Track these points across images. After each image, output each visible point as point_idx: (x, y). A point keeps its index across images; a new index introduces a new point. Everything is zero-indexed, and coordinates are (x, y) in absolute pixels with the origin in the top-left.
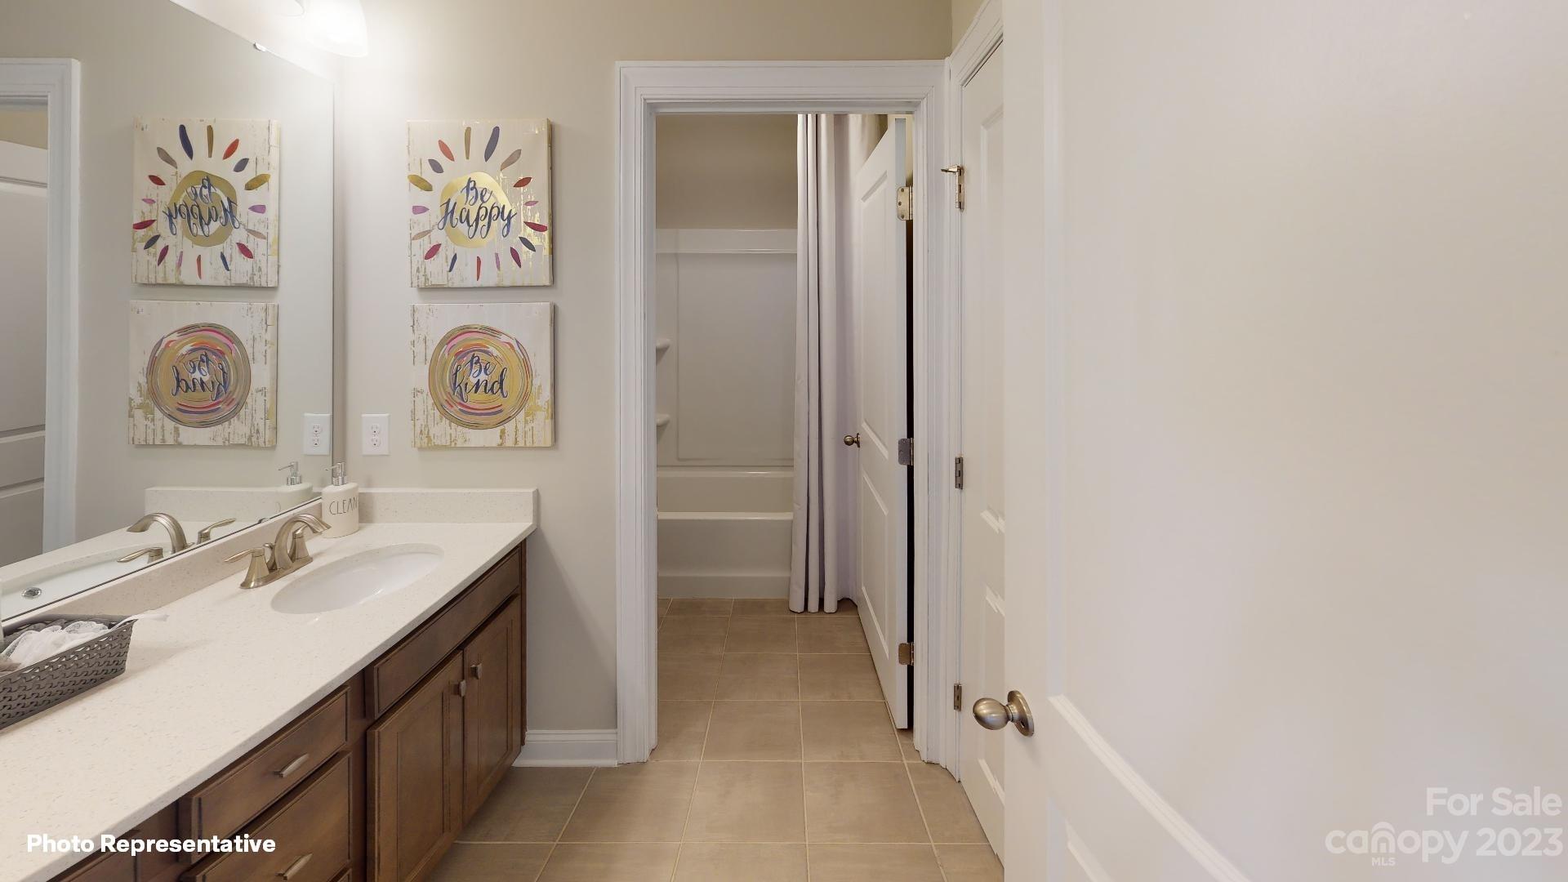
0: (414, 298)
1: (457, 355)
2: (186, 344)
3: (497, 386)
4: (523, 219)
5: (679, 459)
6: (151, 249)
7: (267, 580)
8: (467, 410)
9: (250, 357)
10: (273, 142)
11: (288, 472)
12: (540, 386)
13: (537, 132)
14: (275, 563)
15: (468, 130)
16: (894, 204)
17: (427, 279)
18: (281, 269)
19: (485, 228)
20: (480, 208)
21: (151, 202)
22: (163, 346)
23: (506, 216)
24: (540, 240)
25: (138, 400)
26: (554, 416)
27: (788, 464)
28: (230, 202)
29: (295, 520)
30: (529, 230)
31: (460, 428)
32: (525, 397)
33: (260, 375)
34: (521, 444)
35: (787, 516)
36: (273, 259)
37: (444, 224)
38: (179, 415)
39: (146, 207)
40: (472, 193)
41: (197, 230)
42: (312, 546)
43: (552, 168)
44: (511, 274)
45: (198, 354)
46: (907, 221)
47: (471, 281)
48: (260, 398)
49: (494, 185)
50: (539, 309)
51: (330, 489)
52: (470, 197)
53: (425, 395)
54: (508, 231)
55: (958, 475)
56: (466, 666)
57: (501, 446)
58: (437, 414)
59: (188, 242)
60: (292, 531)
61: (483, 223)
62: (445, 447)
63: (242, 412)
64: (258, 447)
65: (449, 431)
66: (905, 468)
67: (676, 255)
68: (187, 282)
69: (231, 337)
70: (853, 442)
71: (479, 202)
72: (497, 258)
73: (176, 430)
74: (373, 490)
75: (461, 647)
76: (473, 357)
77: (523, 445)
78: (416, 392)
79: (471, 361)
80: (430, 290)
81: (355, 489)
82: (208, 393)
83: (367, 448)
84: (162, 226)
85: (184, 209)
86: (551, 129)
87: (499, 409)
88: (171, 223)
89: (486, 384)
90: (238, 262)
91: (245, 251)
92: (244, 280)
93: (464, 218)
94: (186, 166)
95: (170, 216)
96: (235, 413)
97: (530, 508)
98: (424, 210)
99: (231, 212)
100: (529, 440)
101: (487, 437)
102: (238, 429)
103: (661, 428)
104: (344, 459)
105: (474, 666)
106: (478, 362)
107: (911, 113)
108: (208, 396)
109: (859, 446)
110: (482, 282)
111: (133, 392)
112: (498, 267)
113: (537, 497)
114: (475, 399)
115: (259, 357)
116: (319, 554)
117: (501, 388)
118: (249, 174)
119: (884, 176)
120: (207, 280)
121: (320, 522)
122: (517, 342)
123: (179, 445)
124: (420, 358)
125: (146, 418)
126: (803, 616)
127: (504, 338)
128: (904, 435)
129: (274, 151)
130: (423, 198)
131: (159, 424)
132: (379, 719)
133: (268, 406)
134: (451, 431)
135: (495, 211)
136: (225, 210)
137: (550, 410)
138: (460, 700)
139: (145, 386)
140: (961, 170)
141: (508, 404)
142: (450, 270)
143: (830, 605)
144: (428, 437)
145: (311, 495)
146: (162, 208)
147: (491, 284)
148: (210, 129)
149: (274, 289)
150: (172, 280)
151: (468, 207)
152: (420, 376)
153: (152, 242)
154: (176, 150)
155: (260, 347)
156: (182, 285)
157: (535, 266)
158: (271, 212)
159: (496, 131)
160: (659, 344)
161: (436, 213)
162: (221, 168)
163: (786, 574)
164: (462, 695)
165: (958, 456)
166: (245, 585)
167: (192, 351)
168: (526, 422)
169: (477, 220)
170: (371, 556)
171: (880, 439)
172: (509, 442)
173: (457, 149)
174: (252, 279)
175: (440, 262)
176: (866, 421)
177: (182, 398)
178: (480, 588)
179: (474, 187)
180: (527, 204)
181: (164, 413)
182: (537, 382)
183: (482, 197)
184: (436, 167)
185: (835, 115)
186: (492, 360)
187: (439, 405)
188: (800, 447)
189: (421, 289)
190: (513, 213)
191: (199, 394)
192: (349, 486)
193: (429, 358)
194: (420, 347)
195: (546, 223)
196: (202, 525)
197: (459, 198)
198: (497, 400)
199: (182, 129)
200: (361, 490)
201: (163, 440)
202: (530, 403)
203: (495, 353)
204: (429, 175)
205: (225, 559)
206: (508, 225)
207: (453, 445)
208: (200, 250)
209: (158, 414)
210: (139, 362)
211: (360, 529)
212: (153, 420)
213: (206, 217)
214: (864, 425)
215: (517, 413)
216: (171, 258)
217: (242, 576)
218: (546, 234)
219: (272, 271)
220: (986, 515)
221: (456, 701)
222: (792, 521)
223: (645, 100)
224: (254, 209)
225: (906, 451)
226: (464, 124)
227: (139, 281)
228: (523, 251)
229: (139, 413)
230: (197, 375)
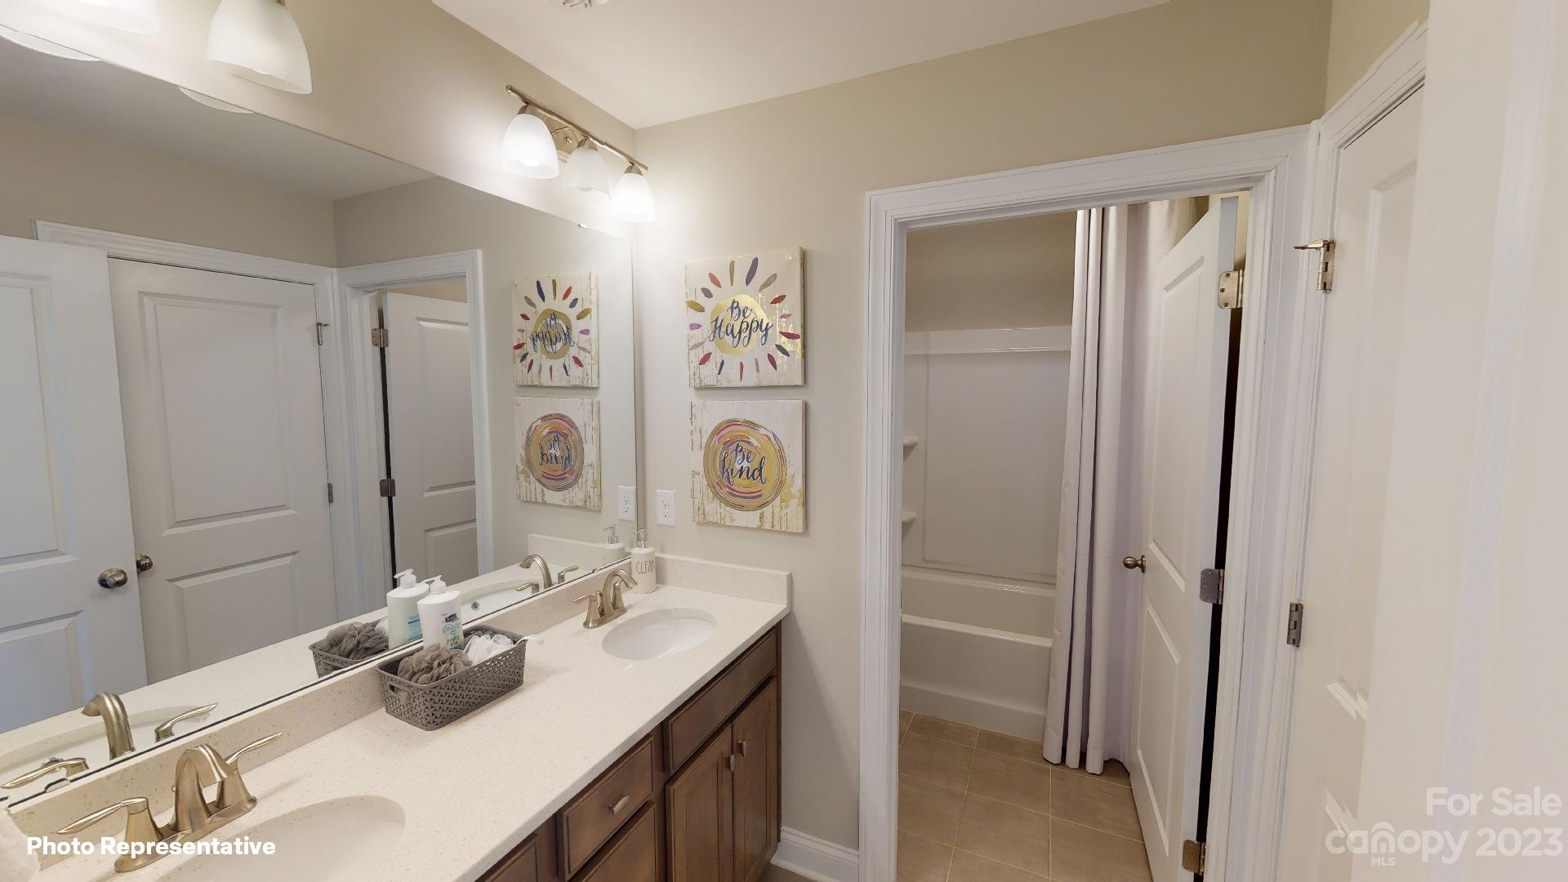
0: (692, 396)
1: (725, 444)
2: (545, 428)
3: (757, 473)
4: (778, 330)
5: (925, 561)
6: (524, 362)
7: (600, 623)
8: (733, 493)
9: (584, 440)
10: (593, 286)
11: (609, 532)
12: (793, 475)
13: (790, 258)
14: (603, 610)
15: (732, 264)
16: (1214, 291)
17: (701, 381)
18: (600, 375)
19: (747, 339)
20: (742, 323)
21: (522, 331)
22: (533, 429)
23: (764, 327)
24: (793, 347)
25: (521, 467)
26: (806, 504)
27: (1050, 581)
28: (568, 329)
29: (614, 574)
30: (784, 338)
31: (728, 508)
32: (781, 484)
33: (590, 455)
34: (777, 528)
35: (1047, 643)
36: (595, 367)
37: (714, 337)
38: (544, 480)
39: (519, 335)
40: (736, 311)
41: (549, 349)
42: (627, 598)
43: (804, 287)
44: (768, 375)
45: (552, 436)
46: (1232, 310)
47: (736, 383)
48: (591, 471)
49: (755, 305)
50: (791, 406)
51: (636, 551)
52: (734, 315)
53: (701, 476)
54: (766, 340)
55: (1292, 627)
56: (735, 742)
57: (759, 529)
58: (711, 494)
59: (544, 357)
60: (613, 583)
61: (745, 334)
62: (715, 524)
63: (580, 481)
64: (590, 510)
65: (719, 510)
66: (1209, 607)
67: (926, 358)
68: (544, 384)
69: (571, 424)
70: (1136, 565)
71: (742, 318)
72: (757, 363)
73: (543, 491)
74: (665, 556)
75: (731, 719)
76: (738, 446)
77: (779, 529)
78: (695, 474)
79: (736, 450)
80: (703, 389)
81: (653, 553)
82: (559, 466)
83: (661, 520)
84: (529, 347)
85: (541, 335)
86: (804, 256)
87: (758, 494)
88: (534, 344)
89: (748, 470)
90: (574, 369)
91: (577, 361)
92: (578, 382)
93: (729, 331)
94: (542, 307)
95: (533, 339)
96: (576, 481)
97: (784, 591)
98: (699, 326)
99: (568, 336)
100: (783, 525)
101: (749, 518)
102: (576, 494)
103: (906, 526)
104: (645, 527)
105: (740, 742)
106: (741, 450)
107: (1247, 189)
108: (558, 468)
109: (1143, 571)
110: (744, 383)
111: (518, 461)
112: (758, 370)
113: (790, 580)
114: (740, 483)
115: (589, 439)
116: (631, 607)
117: (760, 475)
118: (578, 309)
119: (1201, 261)
120: (556, 383)
121: (631, 579)
122: (774, 435)
123: (544, 503)
124: (697, 445)
125: (526, 481)
126: (1058, 769)
127: (762, 431)
128: (1211, 563)
129: (594, 293)
130: (698, 318)
131: (533, 485)
132: (674, 775)
133: (595, 477)
134: (721, 511)
135: (755, 325)
136: (565, 334)
137: (802, 498)
138: (730, 773)
139: (524, 459)
140: (1329, 246)
141: (767, 490)
142: (719, 374)
143: (1094, 764)
144: (704, 513)
145: (624, 555)
146: (528, 335)
147: (752, 384)
148: (554, 281)
149: (597, 388)
150: (536, 383)
151: (732, 322)
152: (697, 460)
153: (524, 357)
154: (536, 298)
155: (589, 432)
156: (542, 387)
157: (789, 369)
158: (593, 335)
159: (755, 261)
160: (908, 440)
161: (707, 328)
162: (561, 306)
163: (1041, 713)
164: (732, 769)
165: (1295, 601)
166: (586, 624)
167: (550, 433)
168: (781, 507)
169: (740, 332)
170: (664, 615)
171: (1175, 567)
172: (767, 526)
173: (723, 278)
174: (582, 381)
175: (712, 366)
176: (1155, 542)
177: (546, 468)
178: (745, 663)
179: (737, 307)
180: (782, 317)
181: (536, 479)
182: (790, 471)
183: (744, 313)
184: (707, 293)
185: (1129, 205)
186: (753, 450)
187: (711, 486)
188: (1064, 564)
189: (697, 389)
190: (770, 325)
191: (554, 466)
192: (649, 550)
193: (703, 446)
194: (697, 436)
195: (799, 331)
196: (560, 569)
197: (725, 316)
198: (756, 485)
199: (538, 283)
200: (656, 555)
201: (536, 499)
202: (784, 490)
203: (756, 443)
204: (701, 299)
205: (573, 600)
206: (766, 335)
207: (722, 523)
208: (550, 362)
209: (532, 479)
210: (521, 440)
211: (657, 589)
212: (530, 483)
213: (554, 339)
214: (1152, 546)
215: (773, 499)
216: (535, 367)
217: (583, 617)
218: (799, 341)
219: (595, 376)
220: (1337, 691)
221: (727, 774)
222: (1051, 648)
223: (895, 220)
224: (582, 332)
225: (1213, 585)
226: (728, 258)
227: (518, 384)
228: (778, 356)
229: (522, 477)
230: (552, 451)
